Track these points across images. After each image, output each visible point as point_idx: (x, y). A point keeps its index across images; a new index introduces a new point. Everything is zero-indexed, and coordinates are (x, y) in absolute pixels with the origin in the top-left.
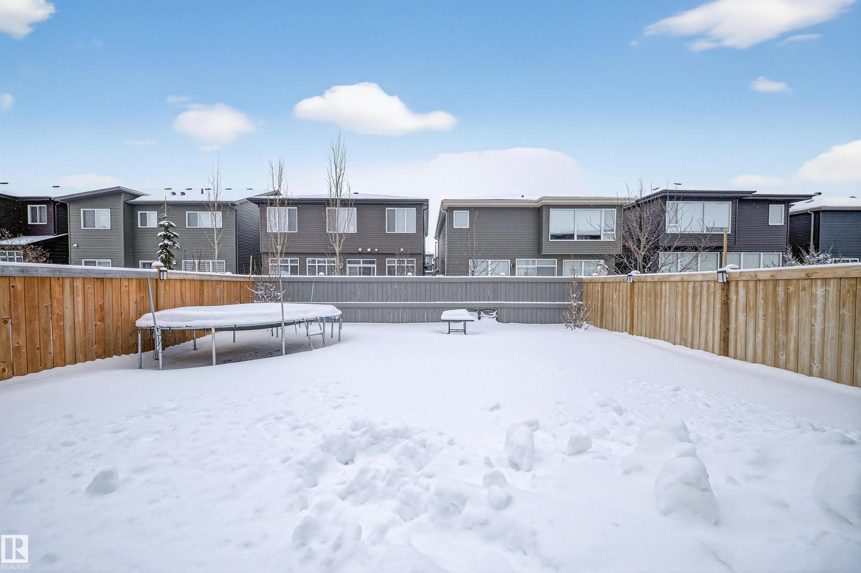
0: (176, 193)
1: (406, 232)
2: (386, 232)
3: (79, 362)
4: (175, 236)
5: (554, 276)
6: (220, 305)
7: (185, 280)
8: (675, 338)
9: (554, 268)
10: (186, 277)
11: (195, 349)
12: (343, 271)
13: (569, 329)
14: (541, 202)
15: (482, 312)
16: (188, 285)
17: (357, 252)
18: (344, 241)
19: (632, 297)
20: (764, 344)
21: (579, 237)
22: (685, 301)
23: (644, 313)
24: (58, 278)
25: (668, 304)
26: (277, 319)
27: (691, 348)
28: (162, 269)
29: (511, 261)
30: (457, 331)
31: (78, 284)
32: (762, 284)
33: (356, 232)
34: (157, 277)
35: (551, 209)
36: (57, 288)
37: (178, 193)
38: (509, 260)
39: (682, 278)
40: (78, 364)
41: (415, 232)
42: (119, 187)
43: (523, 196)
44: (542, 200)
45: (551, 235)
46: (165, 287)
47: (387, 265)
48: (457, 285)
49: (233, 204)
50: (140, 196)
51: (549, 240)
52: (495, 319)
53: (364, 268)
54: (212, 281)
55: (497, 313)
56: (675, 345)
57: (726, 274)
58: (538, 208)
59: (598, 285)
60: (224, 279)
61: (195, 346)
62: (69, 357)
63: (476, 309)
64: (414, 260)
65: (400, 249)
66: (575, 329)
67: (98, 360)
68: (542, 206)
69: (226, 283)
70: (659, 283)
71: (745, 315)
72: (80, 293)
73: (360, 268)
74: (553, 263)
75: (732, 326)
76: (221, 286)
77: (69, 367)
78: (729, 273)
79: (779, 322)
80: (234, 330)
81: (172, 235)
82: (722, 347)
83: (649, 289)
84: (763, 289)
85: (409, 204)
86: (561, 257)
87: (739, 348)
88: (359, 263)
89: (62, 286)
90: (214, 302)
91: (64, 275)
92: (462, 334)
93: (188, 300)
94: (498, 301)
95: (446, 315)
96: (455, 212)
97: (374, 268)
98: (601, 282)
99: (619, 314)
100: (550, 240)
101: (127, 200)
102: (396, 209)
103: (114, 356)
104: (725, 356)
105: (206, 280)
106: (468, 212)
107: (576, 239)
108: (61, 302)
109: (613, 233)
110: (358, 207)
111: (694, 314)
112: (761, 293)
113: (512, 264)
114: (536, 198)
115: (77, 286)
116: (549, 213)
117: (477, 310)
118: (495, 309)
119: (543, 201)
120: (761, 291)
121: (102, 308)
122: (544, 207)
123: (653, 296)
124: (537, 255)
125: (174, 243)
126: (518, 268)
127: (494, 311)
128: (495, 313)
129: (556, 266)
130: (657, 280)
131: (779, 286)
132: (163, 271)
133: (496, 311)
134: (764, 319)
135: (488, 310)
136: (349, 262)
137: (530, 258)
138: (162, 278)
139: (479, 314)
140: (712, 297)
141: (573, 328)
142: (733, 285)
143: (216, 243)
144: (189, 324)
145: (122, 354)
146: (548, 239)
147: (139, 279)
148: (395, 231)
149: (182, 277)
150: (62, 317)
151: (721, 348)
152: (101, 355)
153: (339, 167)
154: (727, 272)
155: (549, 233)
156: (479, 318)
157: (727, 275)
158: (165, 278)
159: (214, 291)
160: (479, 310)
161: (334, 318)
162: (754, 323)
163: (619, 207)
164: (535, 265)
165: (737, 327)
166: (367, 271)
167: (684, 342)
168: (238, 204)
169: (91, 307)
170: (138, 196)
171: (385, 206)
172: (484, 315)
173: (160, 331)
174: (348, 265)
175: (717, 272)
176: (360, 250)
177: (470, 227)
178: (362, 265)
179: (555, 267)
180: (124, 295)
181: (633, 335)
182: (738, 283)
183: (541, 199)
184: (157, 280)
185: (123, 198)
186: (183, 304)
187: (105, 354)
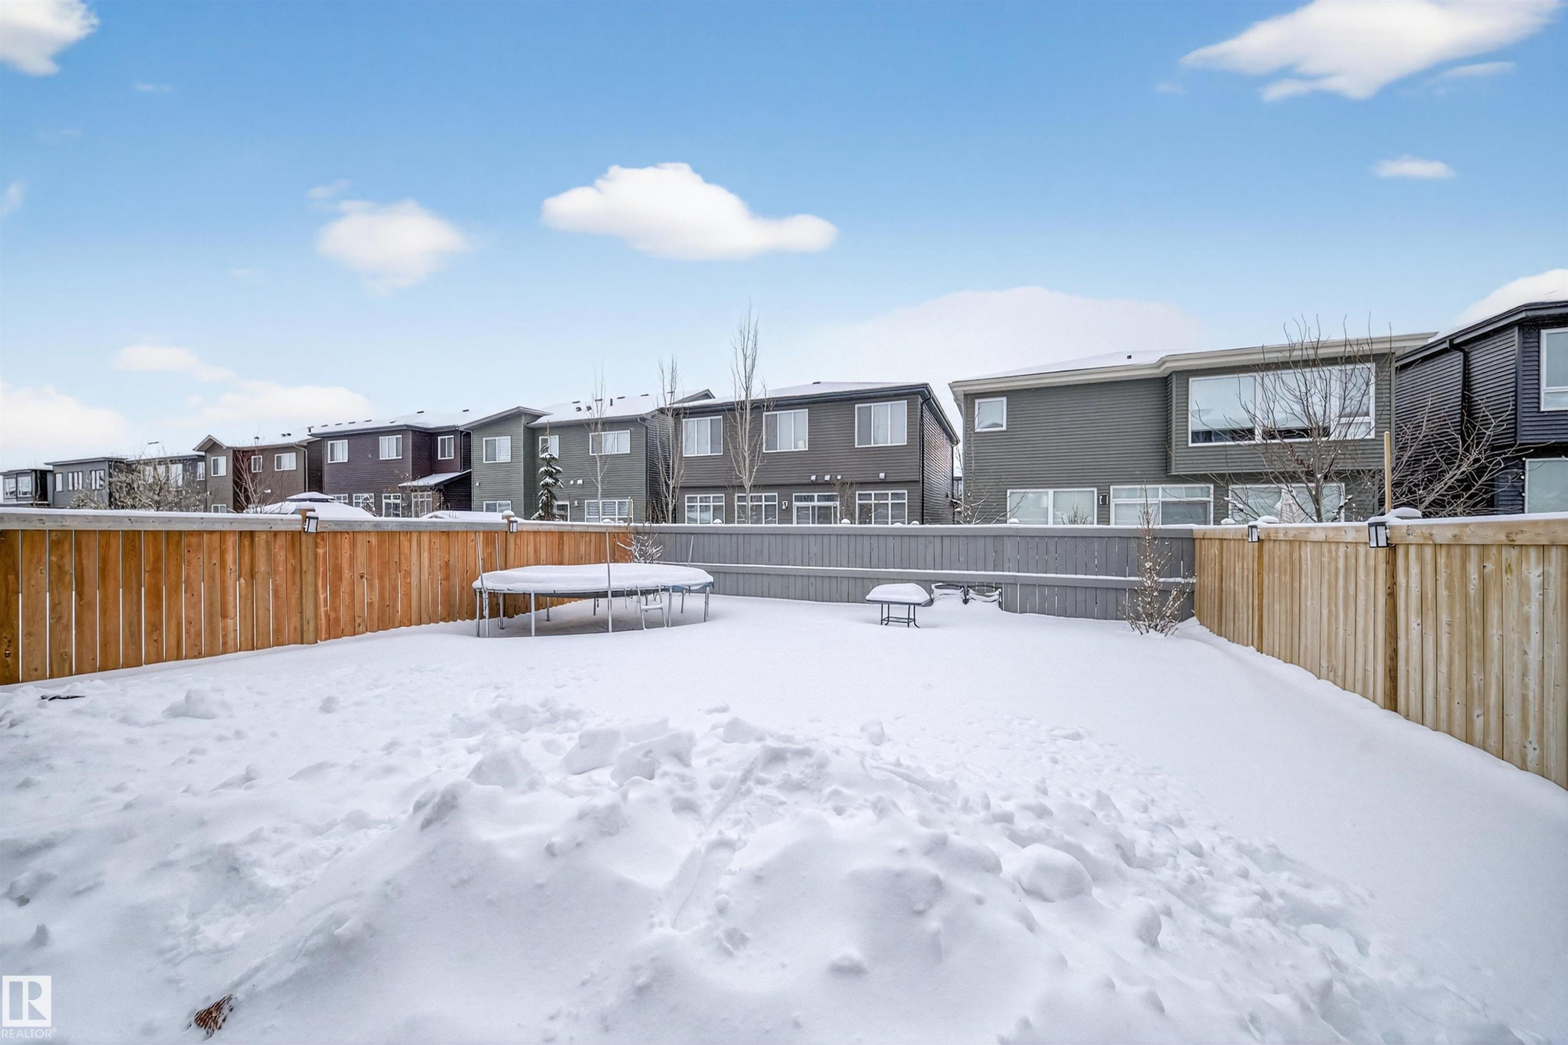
0: (582, 408)
1: (889, 445)
2: (856, 446)
3: (424, 623)
4: (558, 471)
5: (1206, 524)
6: (585, 564)
7: (540, 532)
8: (1320, 664)
9: (1206, 504)
10: (540, 529)
11: (548, 620)
12: (786, 515)
13: (1137, 632)
14: (1163, 368)
15: (971, 591)
16: (543, 539)
17: (807, 481)
18: (757, 469)
19: (1260, 573)
20: (1450, 689)
21: (1269, 434)
22: (1332, 586)
23: (1277, 607)
24: (407, 532)
25: (1309, 588)
26: (602, 586)
27: (1342, 688)
28: (512, 519)
29: (1098, 490)
30: (898, 620)
31: (425, 539)
32: (1444, 552)
33: (807, 449)
34: (507, 529)
35: (1191, 380)
36: (406, 544)
37: (584, 408)
38: (1095, 490)
39: (1326, 536)
40: (423, 626)
41: (906, 444)
42: (518, 407)
43: (1130, 357)
44: (1164, 362)
45: (1193, 433)
46: (515, 542)
47: (857, 502)
48: (926, 541)
49: (643, 419)
50: (541, 416)
51: (1187, 445)
52: (996, 603)
53: (820, 508)
54: (574, 533)
55: (1000, 594)
56: (1319, 679)
57: (1386, 529)
58: (1164, 378)
59: (1215, 543)
60: (590, 530)
61: (548, 616)
62: (414, 618)
63: (961, 585)
64: (904, 494)
65: (879, 474)
66: (1148, 632)
67: (441, 623)
68: (1171, 375)
69: (593, 536)
70: (1297, 544)
71: (1419, 621)
72: (426, 548)
73: (813, 507)
74: (1204, 493)
75: (1402, 644)
76: (587, 540)
77: (413, 627)
78: (1391, 528)
79: (1472, 641)
80: (594, 598)
81: (554, 471)
82: (1388, 692)
83: (1283, 557)
84: (1447, 566)
85: (895, 395)
86: (1222, 481)
87: (1412, 693)
88: (811, 499)
89: (410, 541)
90: (578, 560)
91: (412, 528)
92: (904, 626)
93: (543, 556)
94: (1003, 571)
95: (879, 592)
96: (977, 401)
97: (836, 507)
98: (1219, 539)
99: (1243, 606)
100: (1190, 445)
101: (528, 424)
102: (872, 404)
103: (458, 621)
104: (1392, 710)
105: (567, 532)
106: (1004, 399)
107: (1258, 439)
108: (409, 560)
109: (1366, 419)
110: (811, 407)
111: (1346, 613)
112: (1443, 574)
113: (1101, 497)
114: (1153, 359)
115: (424, 541)
116: (1188, 387)
117: (963, 587)
118: (998, 586)
119: (1167, 365)
120: (1443, 570)
121: (447, 564)
122: (1174, 377)
123: (1288, 569)
124: (1163, 475)
125: (557, 480)
126: (1116, 505)
127: (997, 589)
128: (997, 592)
129: (1211, 499)
130: (1291, 539)
131: (1470, 561)
132: (513, 522)
133: (1000, 590)
134: (1449, 634)
135: (984, 588)
136: (799, 499)
137: (1148, 483)
138: (511, 531)
139: (966, 593)
140: (1373, 576)
141: (1144, 631)
142: (1401, 551)
143: (599, 478)
144: (511, 586)
145: (467, 618)
146: (1185, 443)
147: (487, 532)
148: (871, 444)
149: (535, 528)
150: (408, 574)
151: (1386, 692)
152: (445, 618)
153: (751, 356)
154: (1387, 524)
155: (1187, 429)
156: (966, 601)
157: (1388, 531)
158: (515, 530)
159: (577, 547)
160: (966, 587)
161: (688, 588)
162: (1433, 637)
163: (1379, 358)
164: (1158, 497)
165: (1408, 646)
166: (824, 515)
167: (1333, 673)
168: (649, 417)
169: (438, 563)
170: (540, 417)
171: (855, 402)
172: (975, 596)
173: (487, 593)
174: (794, 503)
175: (1369, 524)
176: (813, 478)
177: (1007, 428)
178: (816, 503)
179: (1210, 502)
180: (471, 551)
181: (1262, 653)
182: (1408, 549)
183: (1162, 362)
184: (506, 532)
185: (523, 421)
186: (537, 562)
187: (449, 617)
